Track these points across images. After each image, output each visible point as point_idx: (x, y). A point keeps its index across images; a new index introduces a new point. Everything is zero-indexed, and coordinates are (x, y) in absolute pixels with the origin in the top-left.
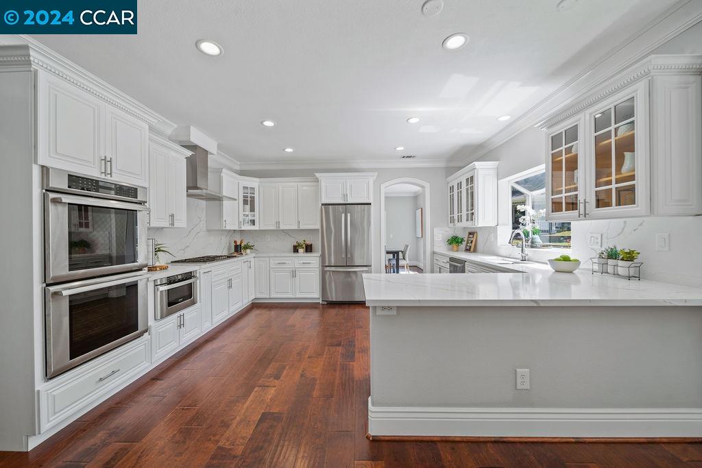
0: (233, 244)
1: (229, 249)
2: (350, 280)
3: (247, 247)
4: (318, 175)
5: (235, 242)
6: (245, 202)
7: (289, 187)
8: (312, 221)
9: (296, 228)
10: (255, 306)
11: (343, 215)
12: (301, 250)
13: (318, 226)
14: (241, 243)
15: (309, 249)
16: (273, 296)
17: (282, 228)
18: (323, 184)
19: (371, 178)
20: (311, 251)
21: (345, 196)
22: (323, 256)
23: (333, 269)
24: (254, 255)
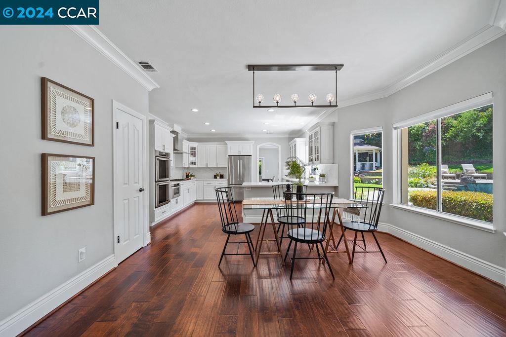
0: (185, 174)
1: (183, 176)
2: (241, 191)
3: (192, 176)
4: (227, 142)
5: (186, 173)
6: (191, 154)
7: (213, 147)
8: (224, 163)
9: (216, 166)
10: (196, 204)
11: (238, 161)
12: (218, 177)
13: (227, 166)
14: (189, 173)
15: (222, 177)
16: (205, 199)
17: (208, 166)
18: (229, 146)
19: (252, 143)
20: (223, 178)
21: (239, 152)
22: (229, 180)
23: (234, 186)
24: (196, 179)
